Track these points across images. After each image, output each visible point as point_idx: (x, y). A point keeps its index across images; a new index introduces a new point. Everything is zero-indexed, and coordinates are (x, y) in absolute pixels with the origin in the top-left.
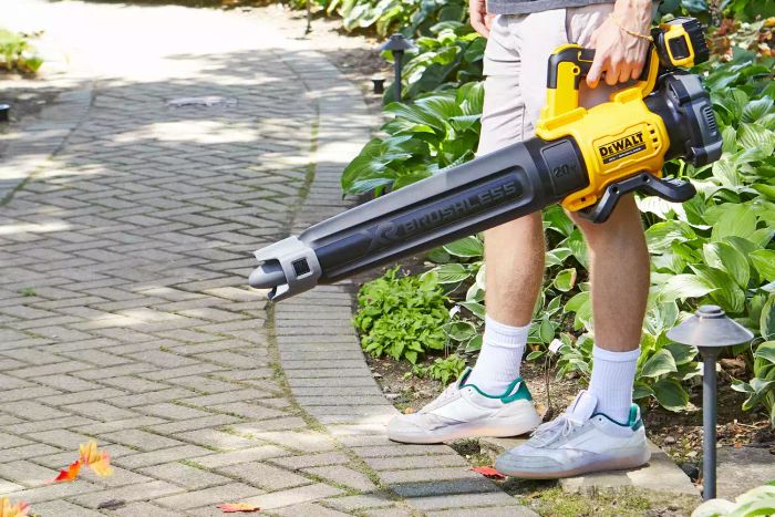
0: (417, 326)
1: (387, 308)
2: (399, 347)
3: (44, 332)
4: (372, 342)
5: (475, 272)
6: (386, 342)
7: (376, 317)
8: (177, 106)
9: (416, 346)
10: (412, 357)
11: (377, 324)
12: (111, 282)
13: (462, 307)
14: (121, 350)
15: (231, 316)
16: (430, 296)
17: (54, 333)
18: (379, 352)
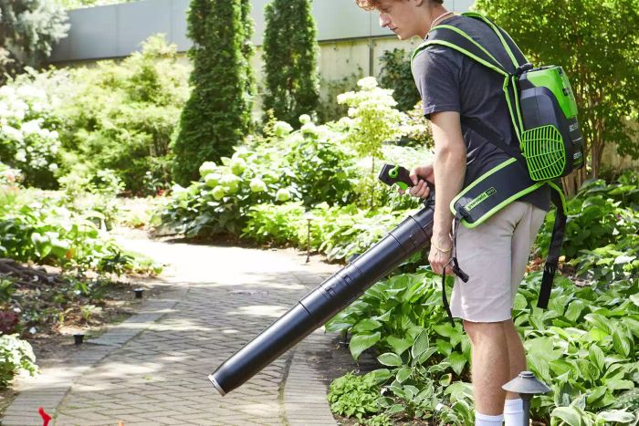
0: (363, 399)
1: (346, 391)
2: (352, 410)
3: (156, 396)
4: (337, 407)
5: (396, 374)
6: (346, 408)
7: (340, 395)
8: (234, 294)
9: (362, 410)
10: (359, 416)
11: (340, 398)
12: (194, 375)
13: (388, 389)
14: (198, 407)
15: (260, 393)
16: (370, 385)
17: (161, 397)
18: (341, 413)
